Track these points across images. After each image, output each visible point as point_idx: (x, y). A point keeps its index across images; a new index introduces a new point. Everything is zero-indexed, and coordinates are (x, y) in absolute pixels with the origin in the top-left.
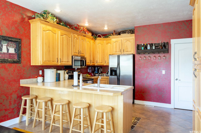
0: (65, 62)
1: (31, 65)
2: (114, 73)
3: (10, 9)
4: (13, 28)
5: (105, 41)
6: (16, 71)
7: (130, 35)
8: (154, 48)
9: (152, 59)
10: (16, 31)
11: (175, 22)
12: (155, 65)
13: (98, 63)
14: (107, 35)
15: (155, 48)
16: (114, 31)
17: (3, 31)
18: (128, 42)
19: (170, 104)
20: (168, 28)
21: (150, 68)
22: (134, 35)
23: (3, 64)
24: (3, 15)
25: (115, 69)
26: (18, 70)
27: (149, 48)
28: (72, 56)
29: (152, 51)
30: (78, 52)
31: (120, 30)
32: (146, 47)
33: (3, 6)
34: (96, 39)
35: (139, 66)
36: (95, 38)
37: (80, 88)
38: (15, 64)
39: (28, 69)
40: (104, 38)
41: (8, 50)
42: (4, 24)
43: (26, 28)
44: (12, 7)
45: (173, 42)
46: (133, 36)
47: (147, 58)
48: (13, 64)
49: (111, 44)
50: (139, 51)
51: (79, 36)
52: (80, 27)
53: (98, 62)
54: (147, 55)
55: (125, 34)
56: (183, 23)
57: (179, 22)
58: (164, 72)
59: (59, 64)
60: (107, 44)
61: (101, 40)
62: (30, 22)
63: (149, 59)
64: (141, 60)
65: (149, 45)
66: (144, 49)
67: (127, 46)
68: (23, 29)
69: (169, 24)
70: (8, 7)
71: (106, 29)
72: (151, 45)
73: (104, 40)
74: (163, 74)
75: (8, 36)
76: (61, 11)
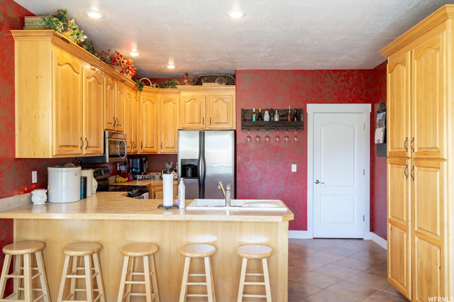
0: (93, 147)
1: (17, 156)
2: (189, 172)
5: (159, 96)
7: (223, 87)
8: (276, 119)
9: (273, 141)
11: (314, 71)
12: (278, 154)
13: (143, 149)
14: (167, 82)
15: (280, 120)
16: (187, 74)
18: (220, 102)
19: (306, 230)
20: (302, 81)
21: (268, 161)
22: (234, 87)
25: (193, 163)
27: (267, 118)
28: (104, 132)
29: (275, 124)
30: (113, 122)
31: (199, 73)
32: (260, 116)
34: (141, 90)
35: (246, 155)
36: (140, 88)
37: (181, 211)
40: (157, 87)
43: (5, 51)
45: (311, 108)
46: (232, 89)
47: (262, 140)
49: (175, 104)
50: (246, 123)
51: (114, 81)
52: (122, 59)
53: (144, 146)
54: (262, 133)
55: (213, 84)
56: (328, 74)
57: (321, 71)
58: (294, 168)
59: (85, 153)
60: (166, 102)
61: (150, 92)
62: (13, 35)
63: (266, 141)
64: (250, 144)
65: (267, 112)
66: (258, 120)
67: (217, 111)
69: (304, 73)
71: (171, 67)
72: (272, 113)
73: (158, 93)
74: (294, 173)
76: (103, 17)
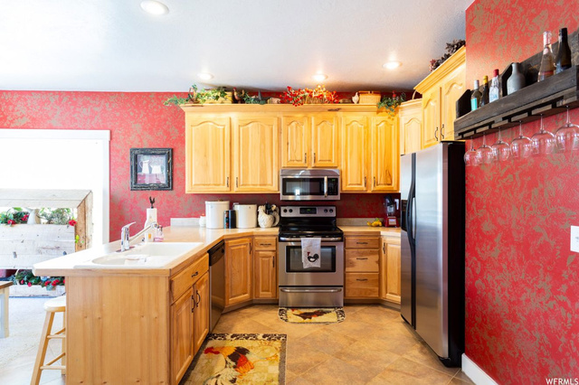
3: (155, 104)
4: (160, 133)
6: (165, 203)
10: (165, 137)
17: (145, 141)
23: (144, 192)
24: (144, 116)
26: (168, 202)
30: (304, 158)
33: (145, 102)
38: (162, 192)
39: (186, 201)
41: (150, 169)
42: (146, 129)
44: (158, 99)
48: (159, 192)
59: (235, 190)
68: (176, 130)
70: (153, 101)
75: (152, 147)
